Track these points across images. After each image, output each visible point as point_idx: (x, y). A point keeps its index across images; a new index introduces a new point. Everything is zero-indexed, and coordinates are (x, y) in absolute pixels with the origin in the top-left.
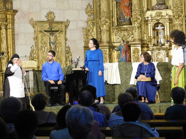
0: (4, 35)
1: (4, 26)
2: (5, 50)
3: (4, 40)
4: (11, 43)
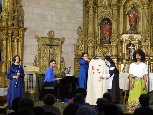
0: (16, 46)
1: (16, 40)
3: (16, 50)
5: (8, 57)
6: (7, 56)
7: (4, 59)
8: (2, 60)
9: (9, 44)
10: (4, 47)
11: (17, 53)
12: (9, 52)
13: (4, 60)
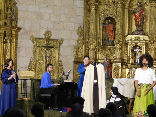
1: (9, 40)
4: (14, 55)
9: (1, 45)
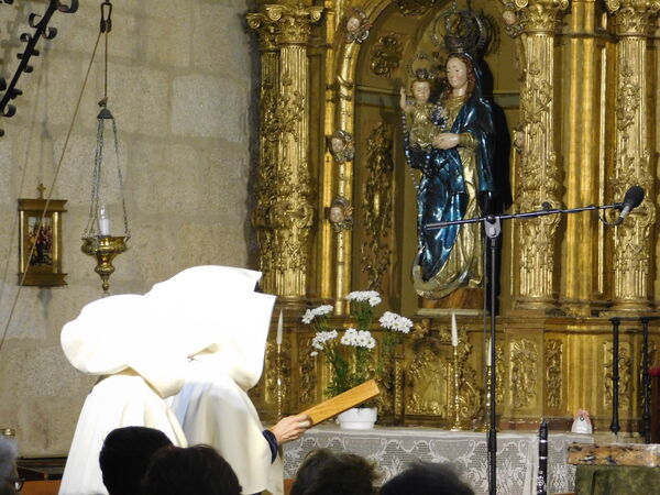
0: (634, 79)
1: (638, 21)
2: (637, 174)
3: (634, 109)
5: (572, 169)
6: (561, 161)
7: (534, 189)
8: (519, 196)
9: (581, 60)
10: (534, 88)
11: (644, 133)
12: (579, 132)
13: (542, 196)
